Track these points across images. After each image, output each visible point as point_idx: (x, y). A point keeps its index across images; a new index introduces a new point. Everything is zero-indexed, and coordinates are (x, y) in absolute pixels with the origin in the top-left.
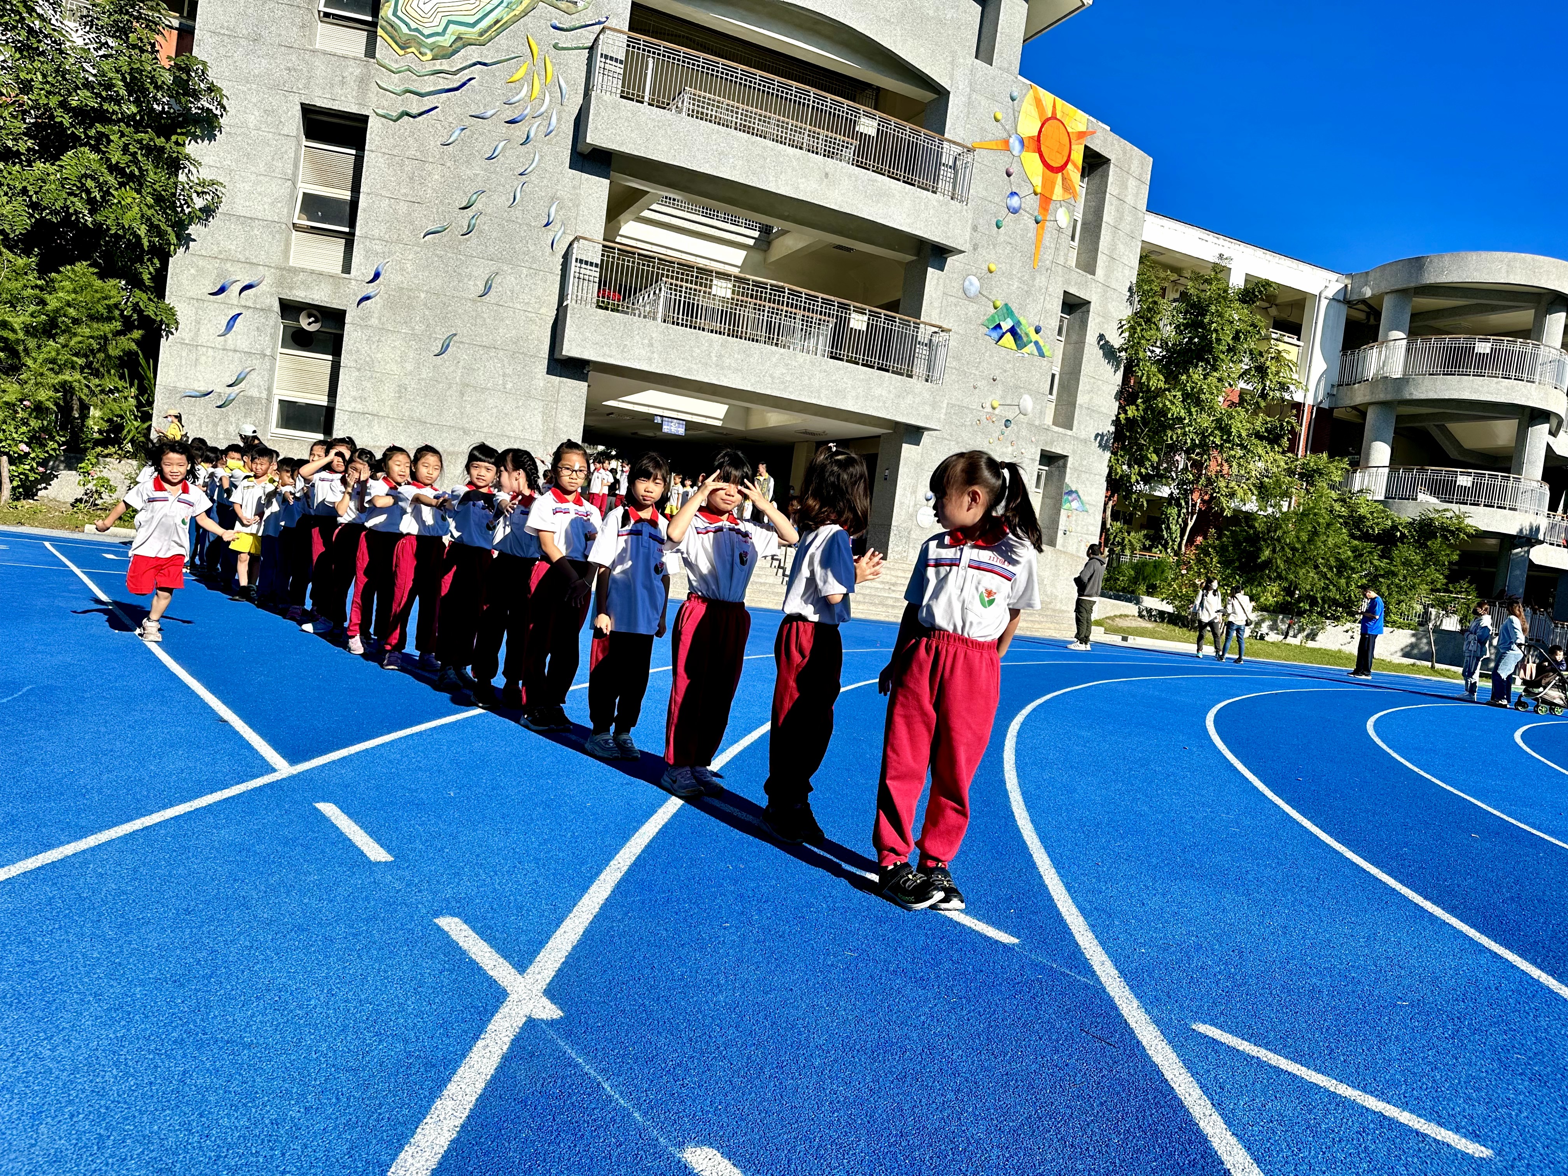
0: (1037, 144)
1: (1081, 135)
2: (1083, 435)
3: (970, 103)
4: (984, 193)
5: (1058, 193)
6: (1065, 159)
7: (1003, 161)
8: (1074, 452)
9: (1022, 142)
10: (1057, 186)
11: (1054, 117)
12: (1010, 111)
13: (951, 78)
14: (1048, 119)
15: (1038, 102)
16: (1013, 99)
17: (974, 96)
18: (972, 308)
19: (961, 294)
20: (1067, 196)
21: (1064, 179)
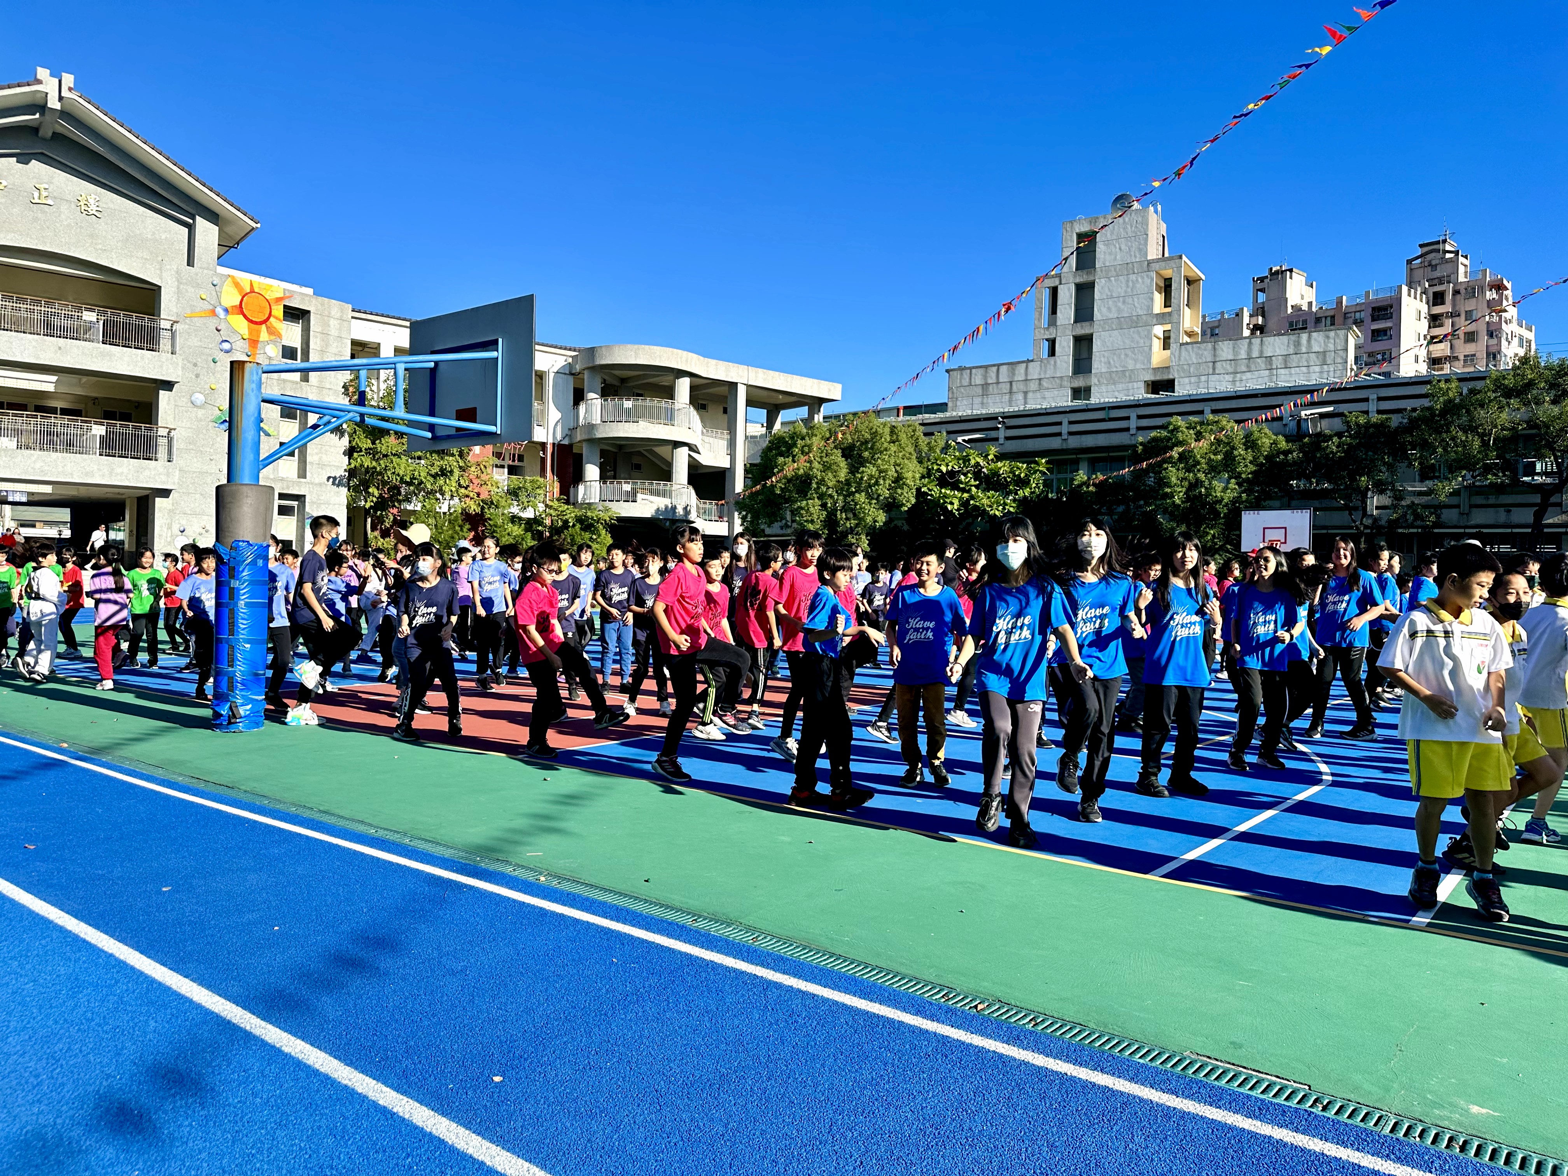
0: (240, 309)
1: (278, 300)
2: (317, 481)
3: (179, 292)
4: (199, 343)
5: (264, 335)
6: (267, 316)
7: (212, 323)
8: (310, 492)
9: (226, 310)
10: (262, 333)
11: (252, 291)
12: (214, 293)
13: (161, 279)
14: (247, 294)
15: (237, 285)
16: (215, 286)
17: (182, 286)
18: (200, 413)
19: (190, 404)
20: (273, 337)
21: (267, 328)
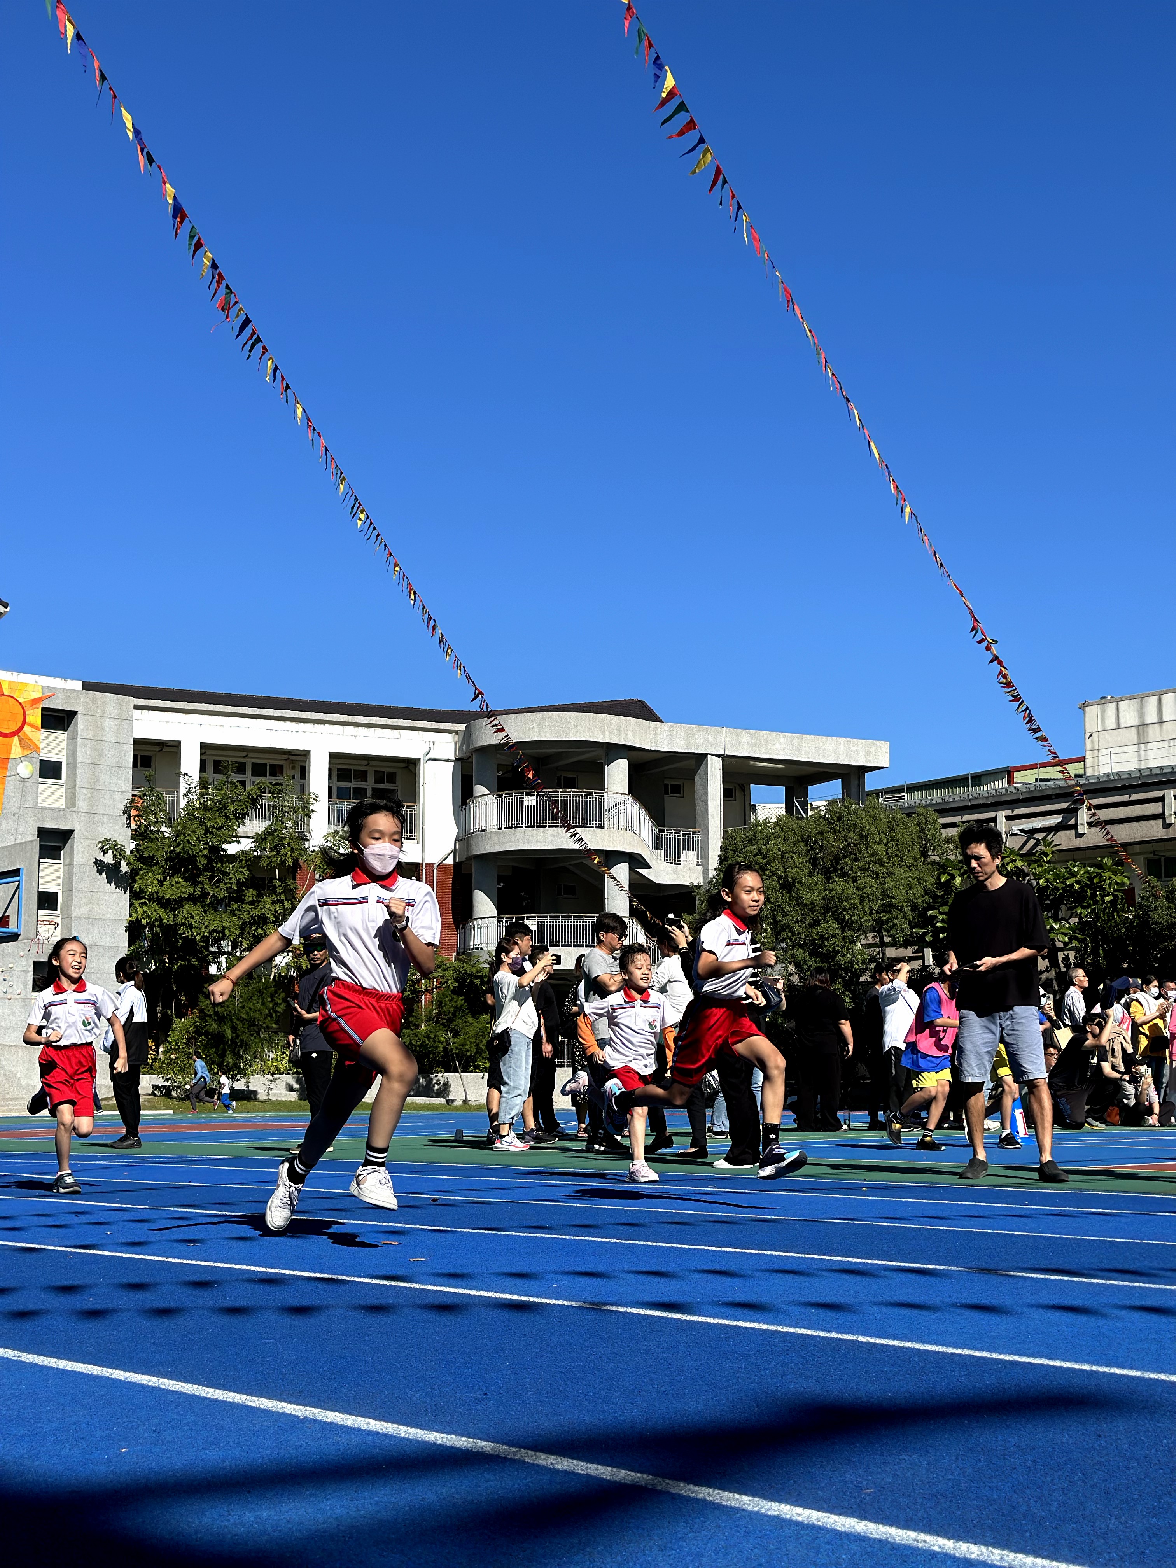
1: (35, 701)
5: (16, 751)
6: (19, 724)
10: (14, 748)
20: (26, 753)
21: (21, 740)
